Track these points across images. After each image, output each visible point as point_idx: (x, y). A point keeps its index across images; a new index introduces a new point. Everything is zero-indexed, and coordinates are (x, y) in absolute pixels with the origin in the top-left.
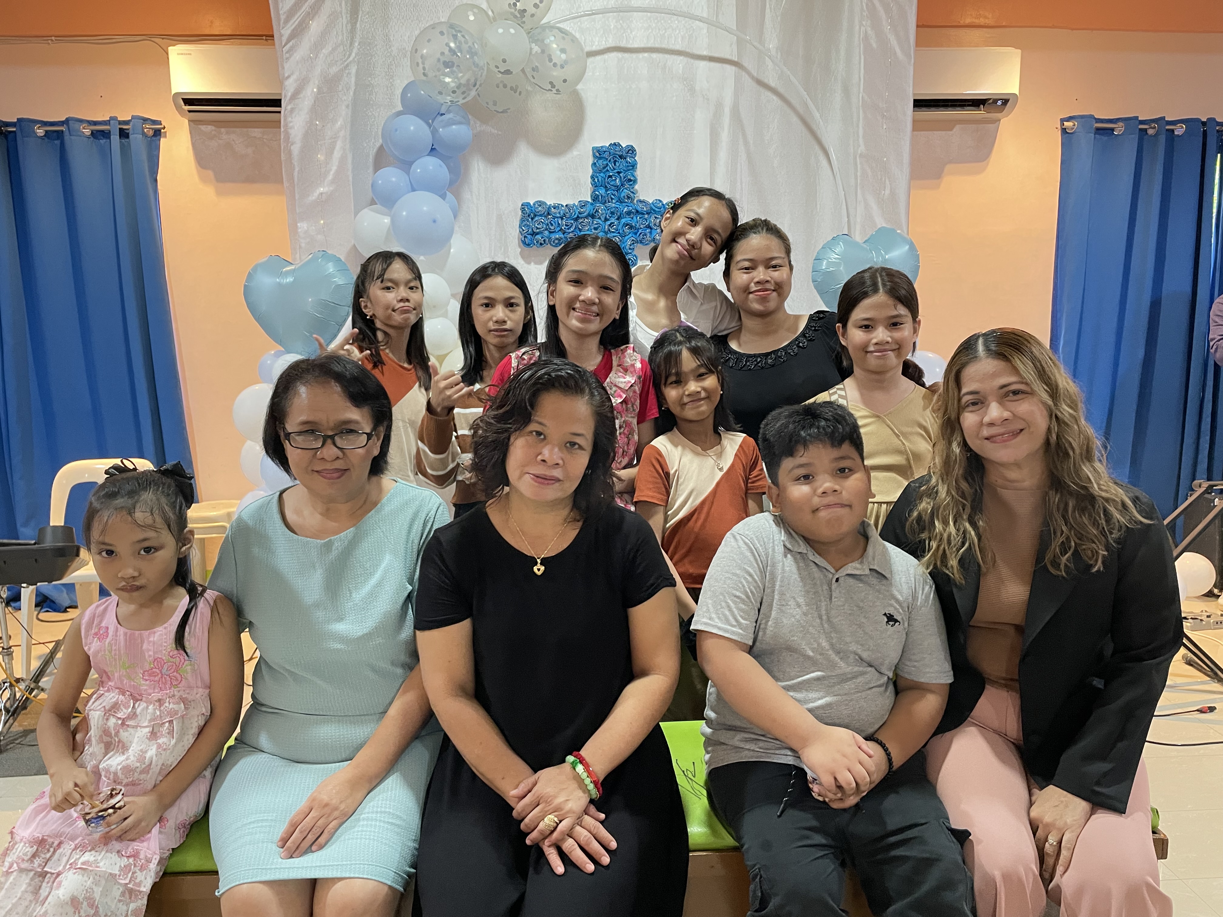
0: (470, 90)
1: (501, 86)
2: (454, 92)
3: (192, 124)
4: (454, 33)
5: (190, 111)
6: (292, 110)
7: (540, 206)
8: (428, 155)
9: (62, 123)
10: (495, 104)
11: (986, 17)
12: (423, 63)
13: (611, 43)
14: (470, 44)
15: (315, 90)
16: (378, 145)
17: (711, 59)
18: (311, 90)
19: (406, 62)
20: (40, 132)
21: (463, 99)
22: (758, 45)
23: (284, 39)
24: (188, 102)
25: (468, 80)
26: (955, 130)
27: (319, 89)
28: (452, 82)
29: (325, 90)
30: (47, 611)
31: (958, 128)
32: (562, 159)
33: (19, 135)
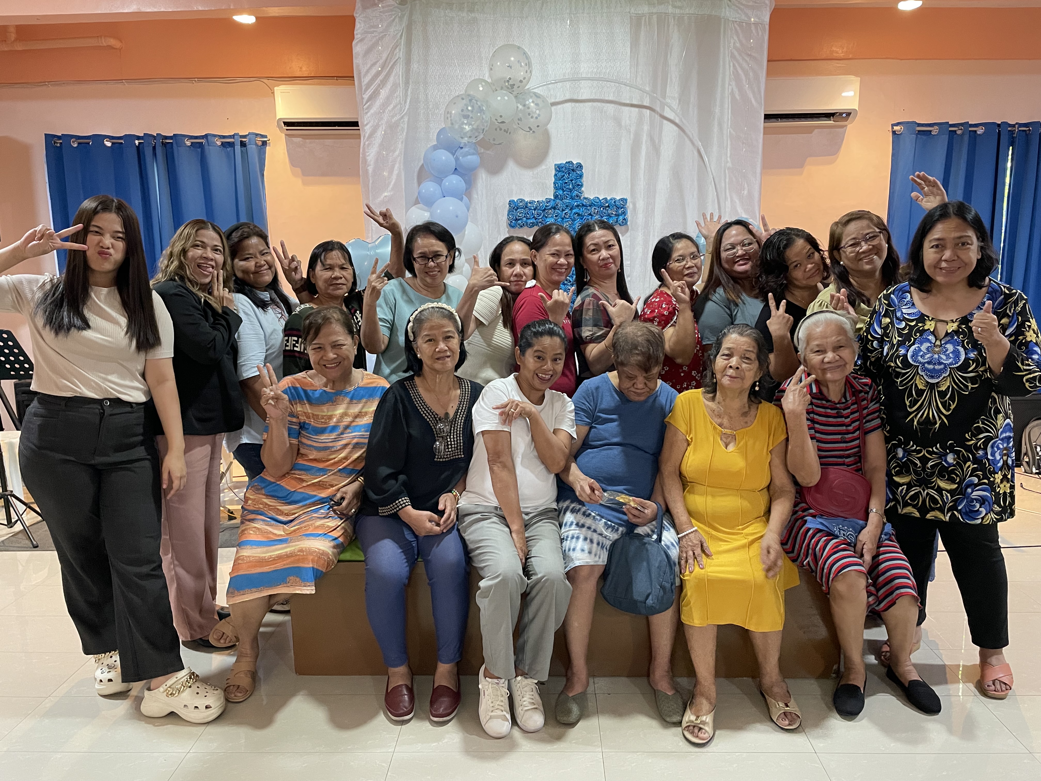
0: (480, 133)
1: (498, 129)
2: (470, 135)
3: (287, 137)
5: (287, 130)
7: (521, 202)
8: (453, 174)
9: (202, 137)
10: (494, 140)
12: (451, 118)
13: (568, 97)
15: (383, 132)
17: (633, 105)
18: (380, 133)
19: (441, 118)
20: (188, 143)
21: (476, 139)
22: (661, 99)
24: (287, 124)
25: (478, 128)
26: (813, 133)
29: (389, 132)
32: (535, 171)
33: (174, 145)
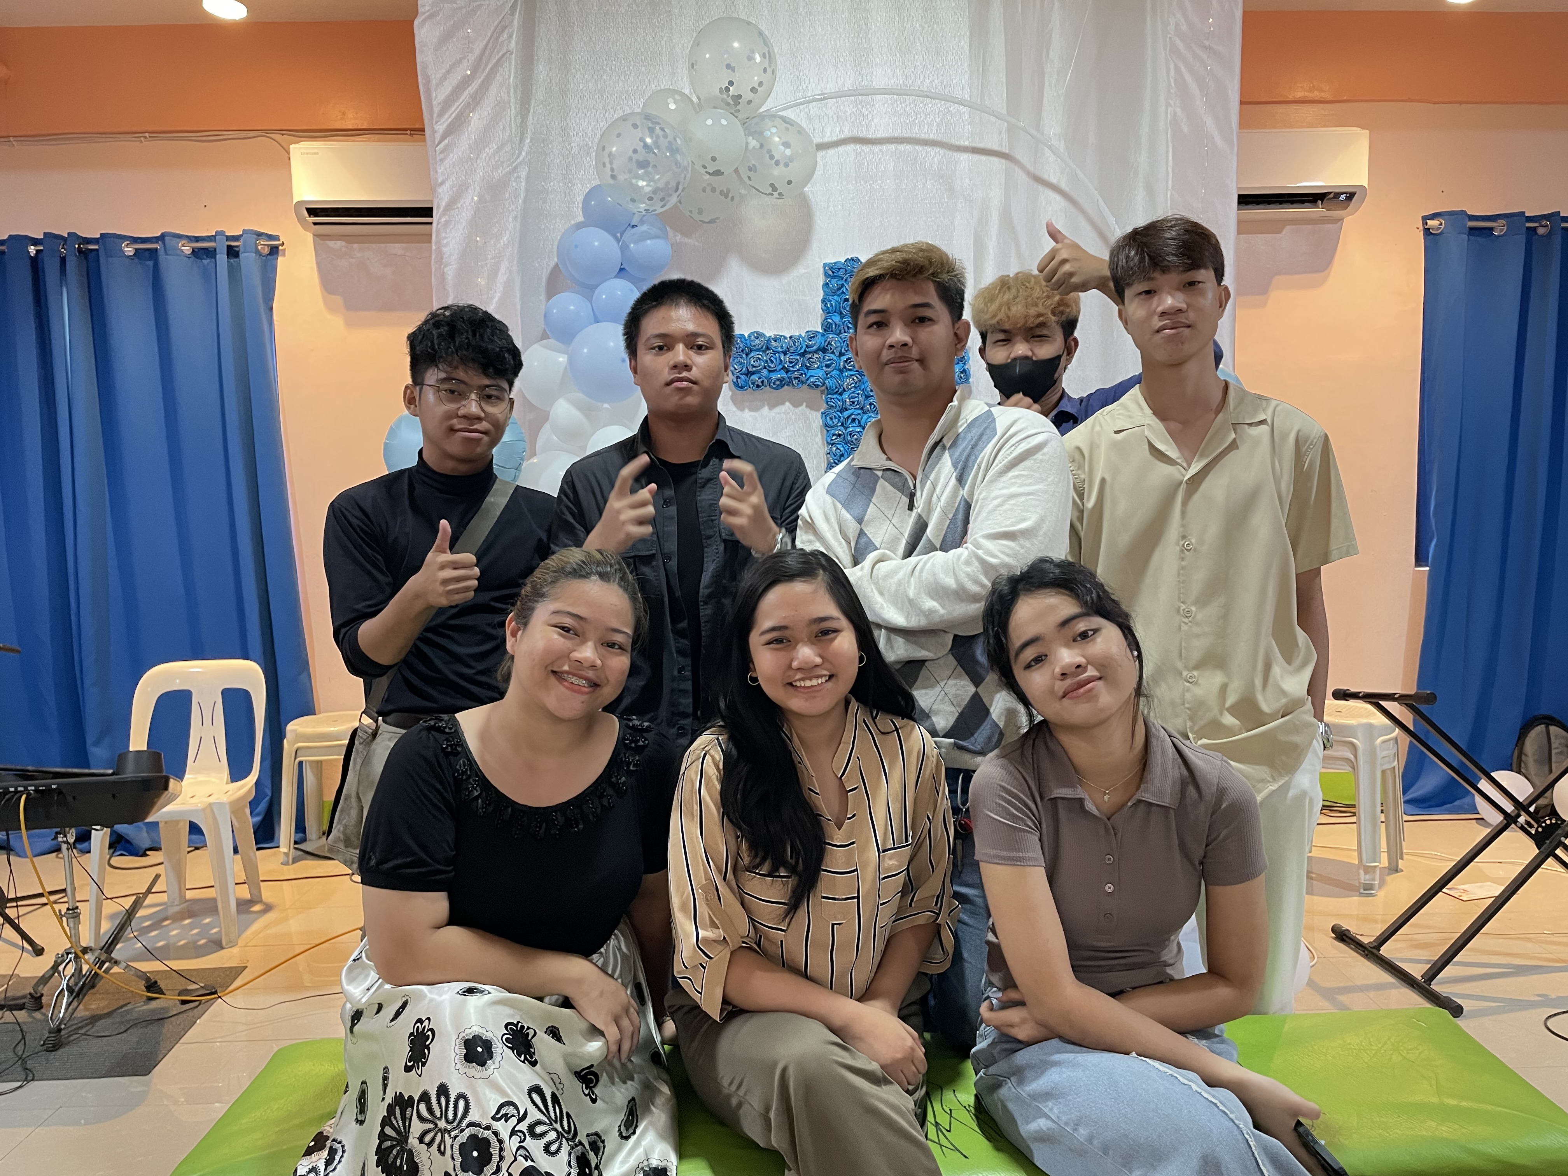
0: (670, 195)
1: (709, 189)
2: (650, 199)
3: (317, 239)
4: (650, 125)
5: (315, 224)
6: (447, 223)
7: (757, 338)
8: (616, 277)
9: (156, 239)
10: (700, 212)
11: (1321, 90)
12: (611, 163)
13: (847, 134)
14: (670, 138)
15: (476, 198)
16: (552, 264)
17: (975, 151)
18: (471, 197)
19: (590, 162)
20: (129, 251)
21: (662, 207)
22: (1034, 133)
23: (438, 136)
24: (312, 212)
25: (667, 183)
26: (1284, 232)
27: (481, 197)
28: (647, 186)
29: (487, 197)
30: (121, 855)
31: (1288, 229)
32: (786, 279)
33: (102, 255)
